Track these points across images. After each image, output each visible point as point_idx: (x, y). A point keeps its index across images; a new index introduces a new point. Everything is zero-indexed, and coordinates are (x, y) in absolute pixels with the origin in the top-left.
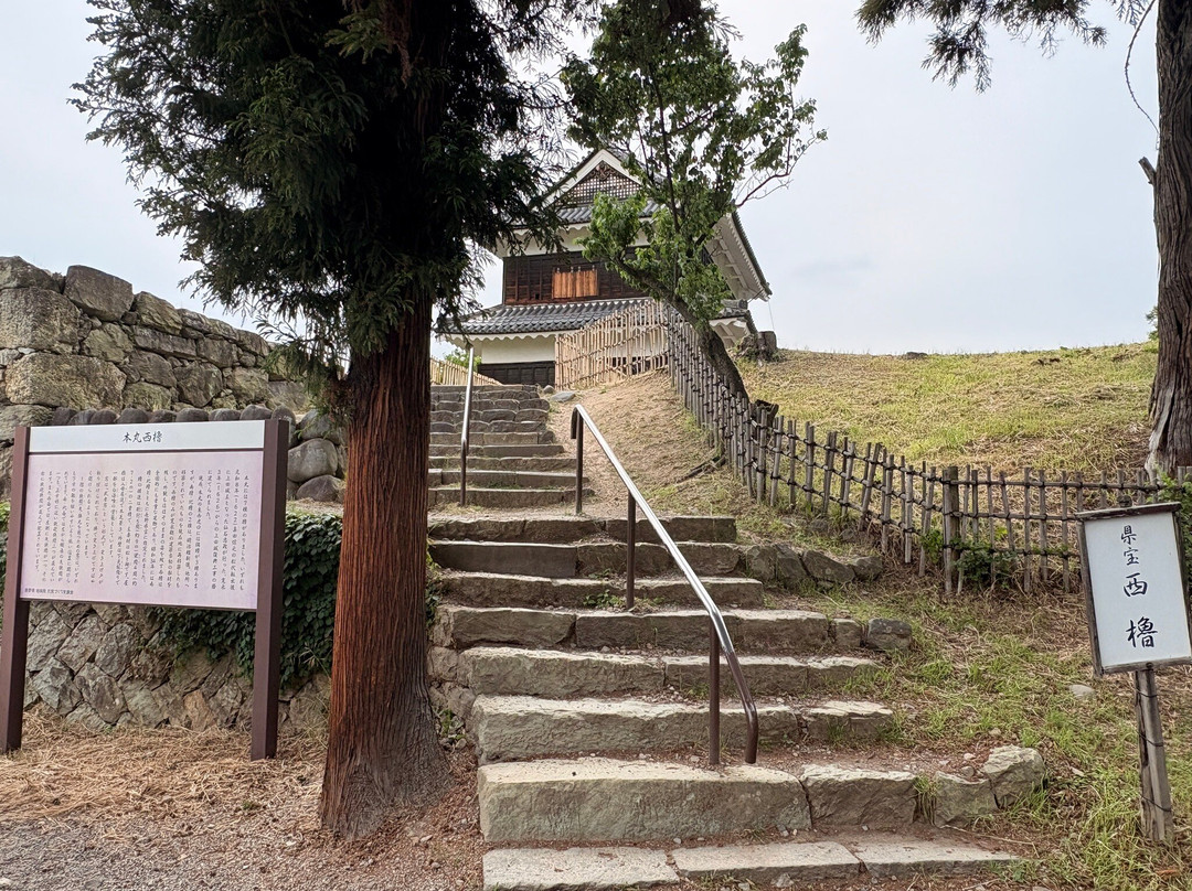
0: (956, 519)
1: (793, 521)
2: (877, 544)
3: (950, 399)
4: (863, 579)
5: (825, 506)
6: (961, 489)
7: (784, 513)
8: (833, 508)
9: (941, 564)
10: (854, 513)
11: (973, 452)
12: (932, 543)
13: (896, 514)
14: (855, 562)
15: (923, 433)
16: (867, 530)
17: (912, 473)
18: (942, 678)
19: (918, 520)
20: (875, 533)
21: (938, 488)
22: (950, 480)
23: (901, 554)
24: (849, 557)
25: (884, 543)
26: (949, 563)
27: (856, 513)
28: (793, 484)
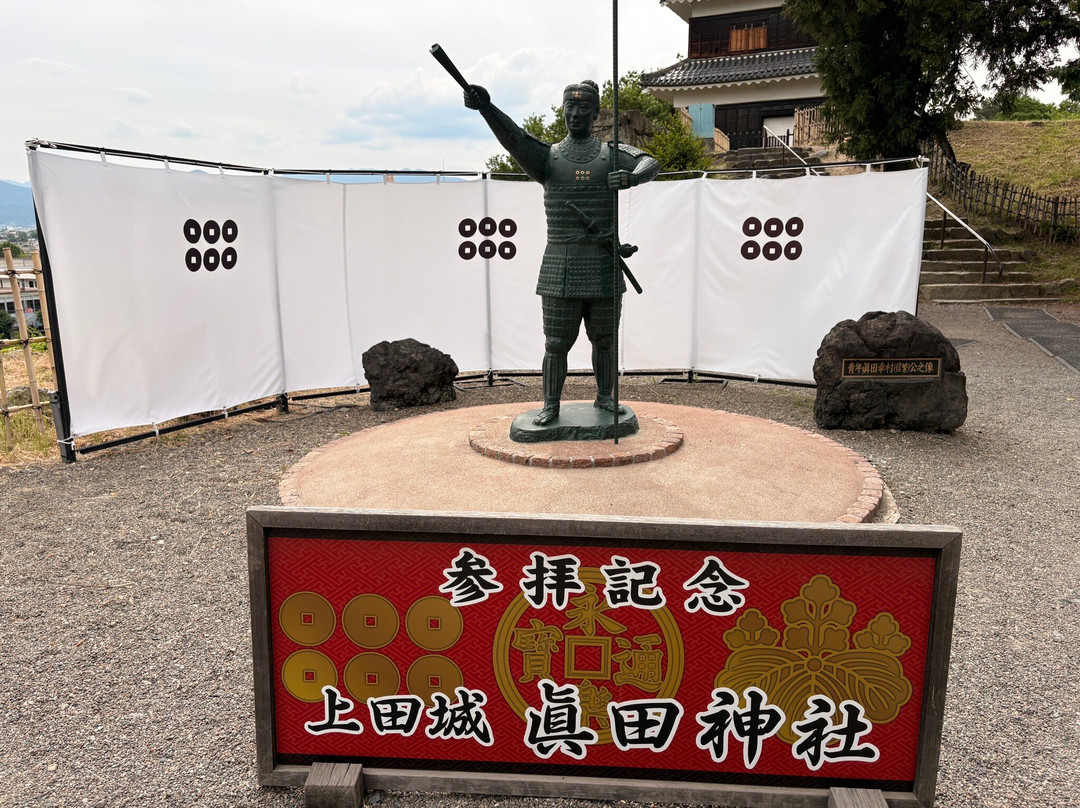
0: (1056, 216)
1: (986, 219)
2: (1022, 226)
3: (1056, 156)
4: (1017, 239)
5: (1000, 213)
6: (1060, 205)
7: (981, 215)
8: (1004, 214)
9: (1048, 233)
10: (1013, 215)
11: (1065, 186)
12: (1045, 225)
13: (1032, 214)
14: (1015, 233)
15: (1042, 176)
16: (1019, 221)
17: (1040, 199)
18: (1046, 266)
19: (1040, 217)
20: (1023, 222)
21: (1051, 205)
22: (1056, 202)
23: (1032, 229)
24: (1012, 232)
25: (1025, 226)
26: (1051, 233)
27: (1014, 215)
28: (986, 203)
